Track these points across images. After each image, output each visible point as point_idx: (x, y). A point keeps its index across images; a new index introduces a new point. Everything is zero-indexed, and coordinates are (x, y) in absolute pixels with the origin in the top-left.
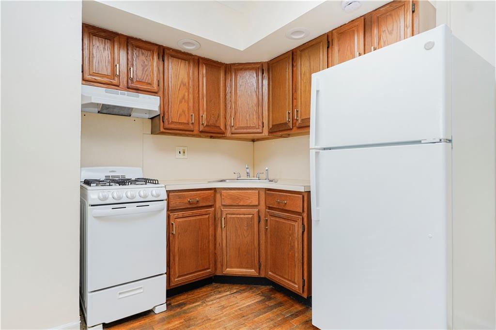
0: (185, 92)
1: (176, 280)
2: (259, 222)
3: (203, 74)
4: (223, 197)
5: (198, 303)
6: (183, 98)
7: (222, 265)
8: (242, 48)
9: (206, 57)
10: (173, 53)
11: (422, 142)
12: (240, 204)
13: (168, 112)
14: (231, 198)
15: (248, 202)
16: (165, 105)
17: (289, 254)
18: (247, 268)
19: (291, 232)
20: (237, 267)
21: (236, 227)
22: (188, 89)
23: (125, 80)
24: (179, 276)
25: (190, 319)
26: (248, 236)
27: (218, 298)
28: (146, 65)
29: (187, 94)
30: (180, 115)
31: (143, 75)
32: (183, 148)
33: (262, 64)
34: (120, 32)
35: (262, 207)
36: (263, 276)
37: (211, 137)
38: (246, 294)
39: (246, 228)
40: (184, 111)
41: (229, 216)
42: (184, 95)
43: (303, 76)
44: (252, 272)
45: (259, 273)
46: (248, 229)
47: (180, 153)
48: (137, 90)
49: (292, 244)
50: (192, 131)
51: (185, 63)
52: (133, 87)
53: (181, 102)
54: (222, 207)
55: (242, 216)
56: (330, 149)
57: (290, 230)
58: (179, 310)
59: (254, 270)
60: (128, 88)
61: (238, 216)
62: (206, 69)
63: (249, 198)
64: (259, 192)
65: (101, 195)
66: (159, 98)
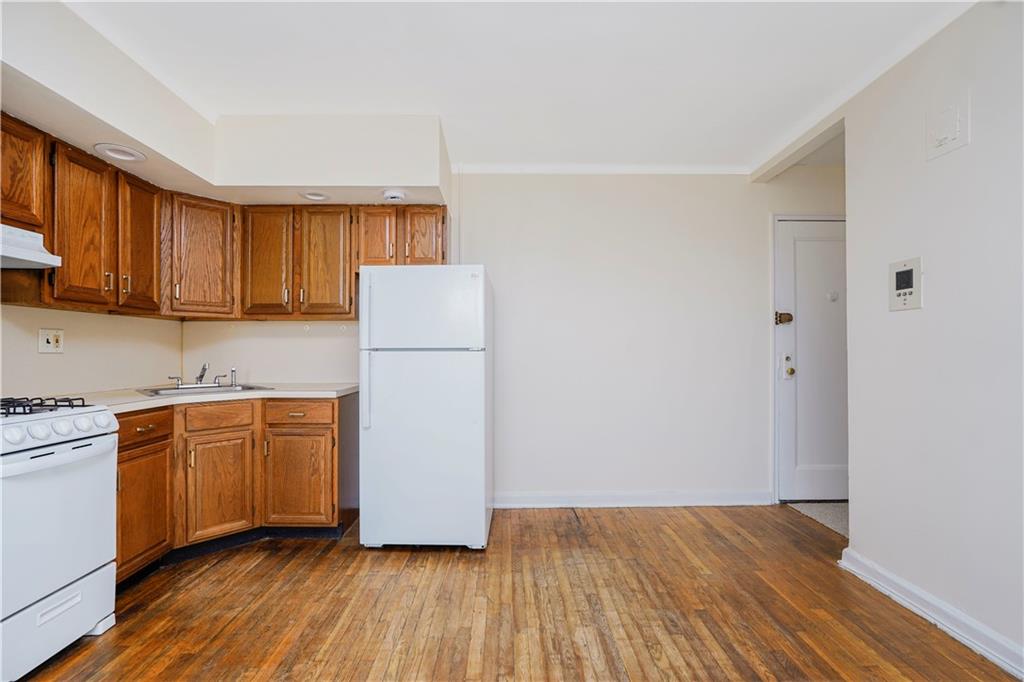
0: (96, 231)
2: (253, 447)
3: (125, 201)
4: (188, 418)
5: (169, 594)
6: (92, 242)
7: (187, 530)
10: (74, 155)
12: (222, 426)
14: (205, 418)
15: (236, 421)
17: (310, 480)
19: (313, 451)
20: (216, 524)
21: (214, 462)
22: (101, 227)
26: (235, 472)
27: (197, 578)
28: (20, 169)
30: (86, 274)
31: (14, 189)
32: (54, 332)
33: (232, 206)
35: (258, 426)
36: (257, 526)
38: (237, 557)
39: (231, 461)
40: (92, 267)
42: (93, 237)
43: (312, 247)
44: (240, 525)
45: (253, 523)
46: (235, 462)
47: (48, 342)
49: (316, 466)
51: (96, 177)
53: (87, 249)
54: (186, 435)
55: (225, 443)
57: (312, 448)
58: (141, 614)
59: (243, 522)
61: (218, 444)
62: (131, 193)
63: (237, 415)
64: (252, 405)
65: (12, 434)
66: (42, 236)
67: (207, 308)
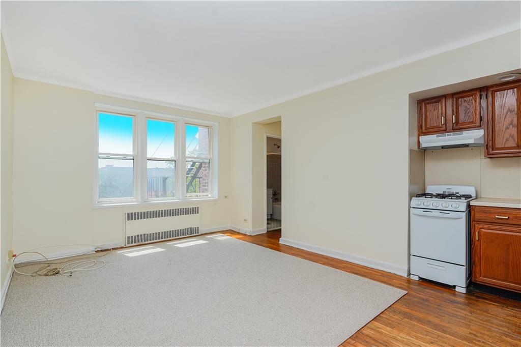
6: (511, 123)
10: (497, 88)
16: (489, 135)
23: (451, 125)
24: (484, 277)
28: (468, 109)
29: (515, 119)
34: (446, 94)
40: (512, 136)
48: (461, 129)
52: (458, 127)
60: (454, 130)
65: (417, 203)
66: (483, 130)
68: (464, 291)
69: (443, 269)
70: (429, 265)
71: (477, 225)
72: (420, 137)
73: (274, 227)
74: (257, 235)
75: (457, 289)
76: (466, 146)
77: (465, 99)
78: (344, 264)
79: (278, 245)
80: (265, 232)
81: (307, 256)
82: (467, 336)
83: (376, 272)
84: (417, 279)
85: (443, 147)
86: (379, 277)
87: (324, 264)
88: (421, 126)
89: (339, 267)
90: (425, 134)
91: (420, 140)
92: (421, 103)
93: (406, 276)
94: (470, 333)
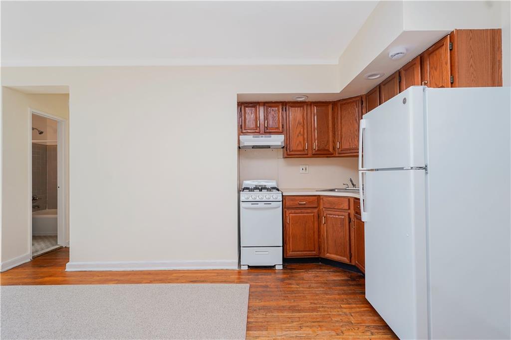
1: (290, 253)
2: (350, 222)
3: (314, 114)
4: (324, 202)
6: (300, 133)
7: (324, 251)
8: (338, 90)
9: (317, 101)
11: (404, 168)
13: (289, 144)
14: (329, 203)
15: (341, 207)
16: (288, 140)
18: (341, 256)
21: (333, 224)
22: (303, 126)
23: (263, 128)
24: (292, 251)
25: (292, 276)
26: (341, 232)
28: (275, 117)
29: (302, 130)
30: (298, 145)
31: (274, 123)
32: (305, 166)
33: (361, 97)
34: (260, 101)
35: (352, 211)
36: (353, 264)
37: (327, 157)
39: (339, 226)
40: (300, 142)
41: (328, 216)
42: (300, 131)
44: (345, 260)
45: (350, 262)
46: (341, 227)
47: (303, 170)
48: (270, 133)
50: (308, 155)
52: (268, 132)
53: (298, 136)
54: (324, 209)
55: (337, 216)
56: (378, 170)
58: (289, 271)
59: (346, 259)
60: (265, 133)
61: (334, 216)
62: (317, 109)
63: (342, 204)
64: (349, 199)
65: (246, 196)
66: (283, 136)
67: (351, 151)
68: (281, 267)
69: (267, 253)
70: (257, 253)
71: (287, 211)
72: (240, 136)
73: (42, 249)
74: (13, 268)
75: (277, 267)
76: (269, 147)
77: (273, 108)
78: (175, 275)
79: (64, 274)
80: (29, 260)
81: (122, 278)
82: (312, 307)
83: (211, 273)
84: (246, 268)
85: (254, 147)
86: (216, 277)
87: (151, 282)
88: (241, 126)
89: (171, 279)
90: (244, 134)
91: (240, 139)
92: (241, 106)
93: (237, 269)
94: (311, 303)
